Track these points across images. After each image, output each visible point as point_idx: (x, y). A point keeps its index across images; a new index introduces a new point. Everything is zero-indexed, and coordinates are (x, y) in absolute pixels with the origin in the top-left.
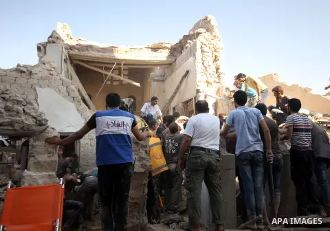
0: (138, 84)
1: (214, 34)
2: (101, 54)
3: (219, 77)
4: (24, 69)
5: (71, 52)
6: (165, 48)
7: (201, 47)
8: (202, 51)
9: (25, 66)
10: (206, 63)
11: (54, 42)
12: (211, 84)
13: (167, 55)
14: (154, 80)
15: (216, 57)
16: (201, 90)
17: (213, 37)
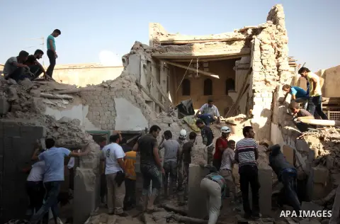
0: (217, 77)
1: (279, 27)
2: (178, 53)
3: (279, 74)
4: (106, 85)
5: (154, 54)
6: (239, 40)
7: (261, 45)
8: (261, 49)
9: (107, 82)
10: (264, 62)
11: (134, 53)
12: (269, 82)
13: (242, 46)
14: (238, 69)
15: (279, 52)
16: (256, 91)
17: (278, 31)
